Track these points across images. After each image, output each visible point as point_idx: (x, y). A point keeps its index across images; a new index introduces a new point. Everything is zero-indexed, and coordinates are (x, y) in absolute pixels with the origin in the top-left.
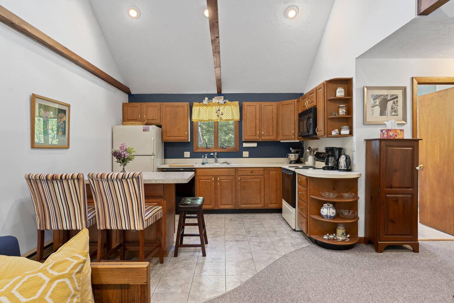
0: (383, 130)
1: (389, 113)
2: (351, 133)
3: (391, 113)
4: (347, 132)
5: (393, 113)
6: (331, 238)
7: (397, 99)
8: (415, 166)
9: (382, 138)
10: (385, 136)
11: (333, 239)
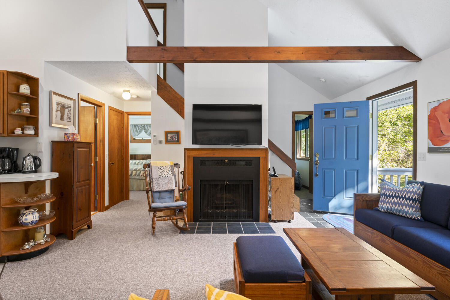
0: (68, 133)
1: (66, 119)
2: (36, 134)
3: (67, 120)
4: (32, 132)
5: (68, 120)
6: (32, 245)
7: (70, 108)
8: (90, 163)
9: (66, 140)
10: (70, 138)
11: (35, 245)
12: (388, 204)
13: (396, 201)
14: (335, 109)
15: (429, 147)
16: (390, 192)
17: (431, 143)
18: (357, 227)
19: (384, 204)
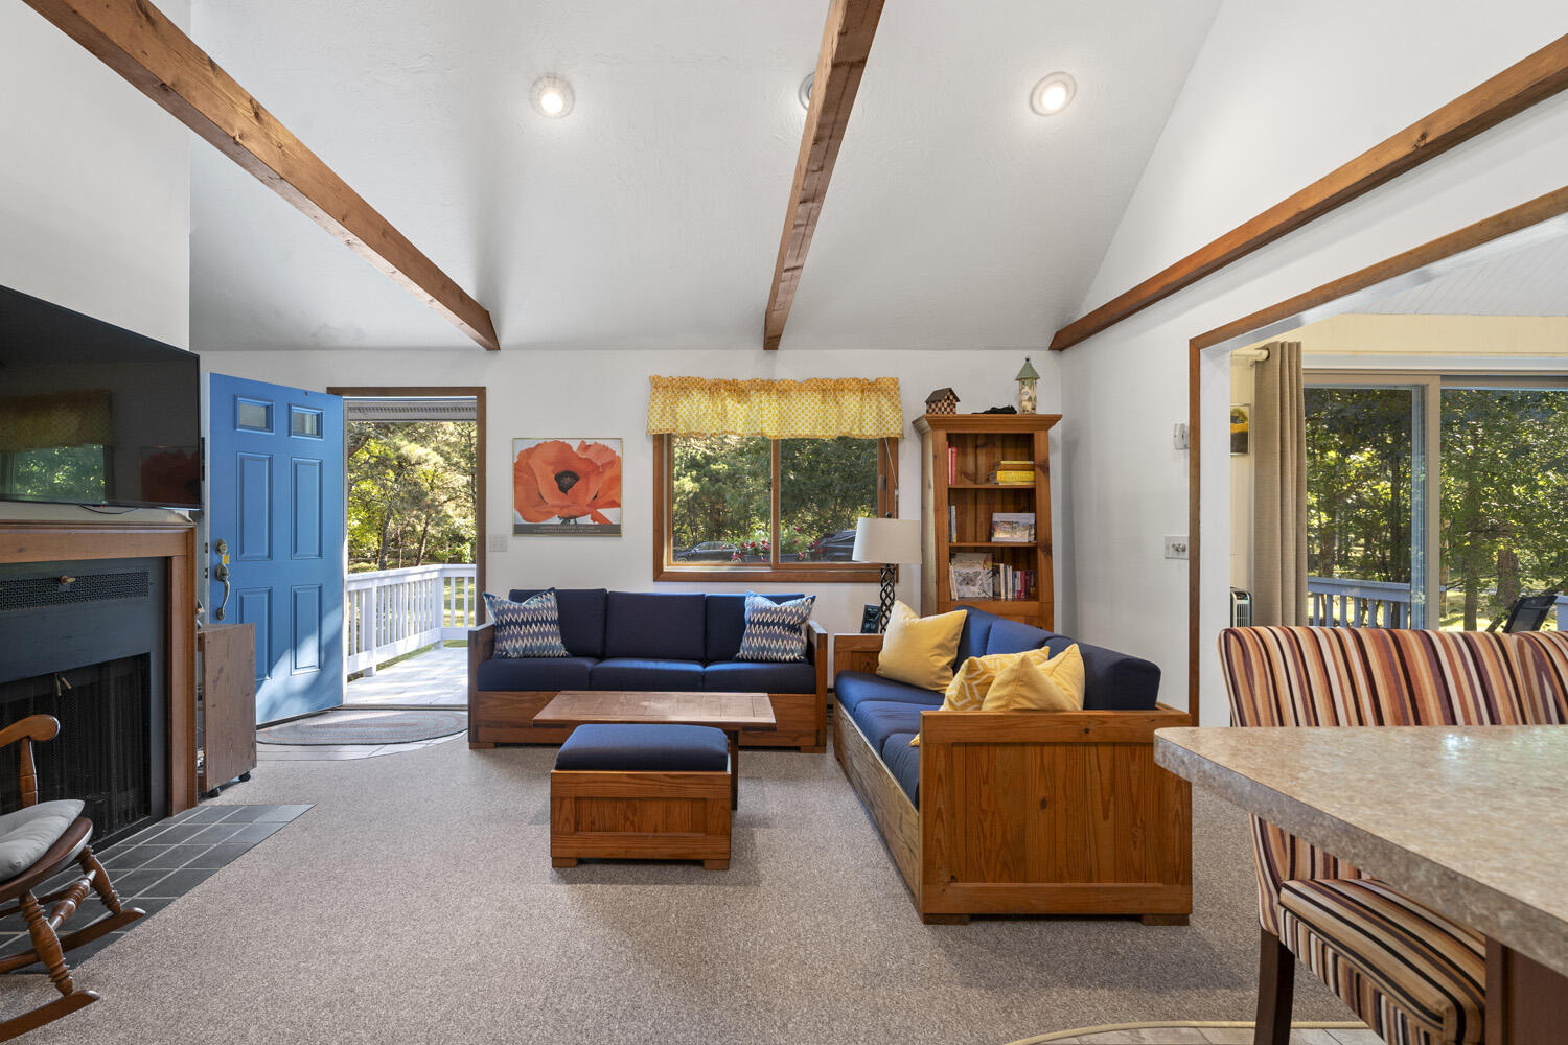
12: (525, 640)
13: (537, 630)
14: (268, 403)
15: (515, 525)
16: (522, 615)
17: (520, 517)
18: (482, 706)
19: (517, 641)
